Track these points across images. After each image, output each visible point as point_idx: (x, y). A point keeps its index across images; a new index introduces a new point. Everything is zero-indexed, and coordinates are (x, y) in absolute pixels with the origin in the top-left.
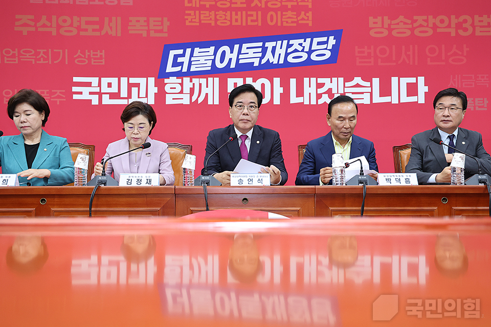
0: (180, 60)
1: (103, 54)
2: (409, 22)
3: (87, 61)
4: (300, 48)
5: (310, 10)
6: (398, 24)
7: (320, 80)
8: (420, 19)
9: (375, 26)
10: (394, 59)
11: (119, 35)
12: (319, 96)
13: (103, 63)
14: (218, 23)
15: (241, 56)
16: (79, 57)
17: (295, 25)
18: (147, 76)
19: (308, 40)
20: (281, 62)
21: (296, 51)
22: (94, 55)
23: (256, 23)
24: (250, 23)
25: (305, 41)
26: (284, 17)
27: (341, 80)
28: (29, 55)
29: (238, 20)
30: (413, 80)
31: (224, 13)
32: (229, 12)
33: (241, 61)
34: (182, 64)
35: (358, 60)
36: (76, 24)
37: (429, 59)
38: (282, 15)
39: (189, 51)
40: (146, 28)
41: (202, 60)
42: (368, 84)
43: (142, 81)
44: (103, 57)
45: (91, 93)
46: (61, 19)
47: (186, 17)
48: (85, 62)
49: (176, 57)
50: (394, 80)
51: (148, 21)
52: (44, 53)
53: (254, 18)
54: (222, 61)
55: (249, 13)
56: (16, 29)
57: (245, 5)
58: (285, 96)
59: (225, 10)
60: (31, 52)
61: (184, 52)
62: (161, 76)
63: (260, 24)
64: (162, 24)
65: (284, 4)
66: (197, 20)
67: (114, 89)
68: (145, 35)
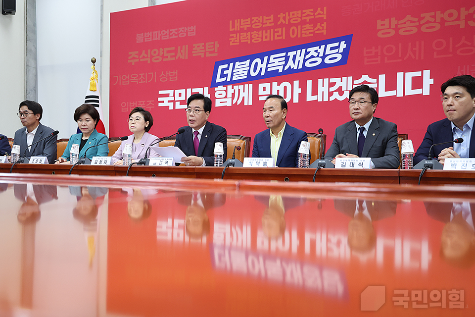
0: (225, 72)
1: (177, 73)
2: (416, 20)
3: (167, 79)
4: (316, 54)
5: (325, 21)
6: (405, 23)
7: (332, 80)
8: (427, 16)
9: (383, 27)
10: (400, 56)
11: (187, 58)
12: (331, 94)
13: (177, 80)
14: (253, 41)
15: (269, 66)
16: (163, 76)
17: (312, 35)
18: (203, 86)
19: (323, 47)
20: (300, 67)
21: (312, 57)
22: (171, 74)
23: (281, 38)
24: (276, 38)
25: (320, 48)
26: (303, 30)
27: (350, 78)
28: (135, 78)
29: (268, 36)
30: (418, 74)
31: (257, 32)
32: (261, 31)
33: (269, 70)
34: (226, 75)
35: (366, 59)
36: (161, 54)
37: (435, 53)
38: (302, 28)
39: (232, 64)
40: (204, 51)
41: (241, 71)
42: (375, 80)
43: (200, 90)
44: (177, 75)
45: (169, 101)
46: (153, 51)
47: (230, 39)
48: (166, 79)
49: (223, 70)
50: (400, 75)
51: (205, 46)
52: (143, 76)
53: (280, 33)
54: (255, 71)
55: (276, 30)
56: (129, 61)
57: (273, 24)
58: (303, 95)
59: (258, 30)
60: (136, 76)
61: (229, 66)
63: (284, 38)
64: (214, 46)
65: (303, 19)
66: (238, 41)
67: (183, 98)
68: (203, 56)
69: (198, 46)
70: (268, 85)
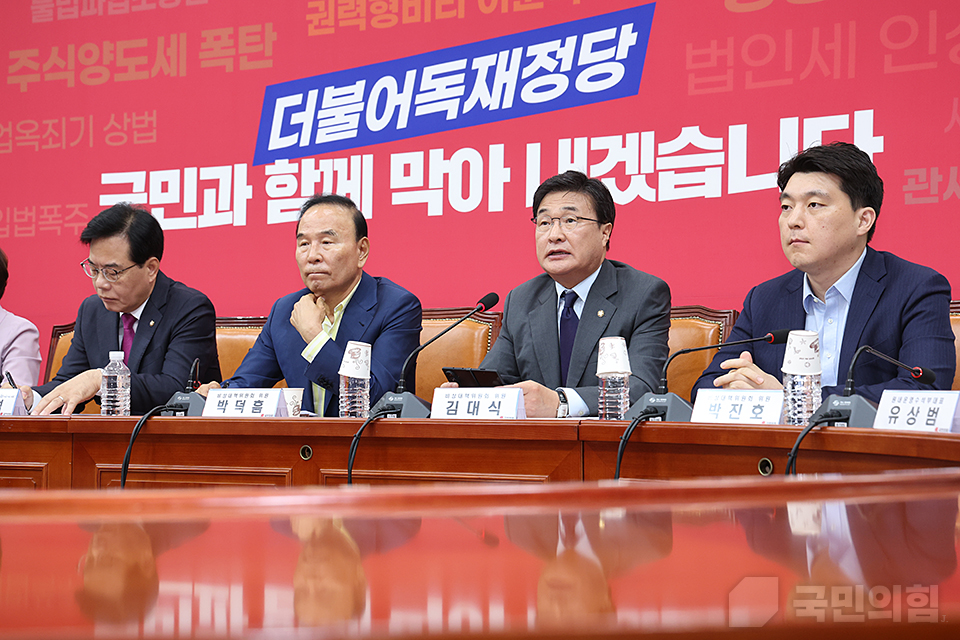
0: (295, 119)
1: (154, 119)
3: (126, 138)
4: (552, 65)
7: (598, 143)
10: (788, 67)
11: (183, 73)
13: (154, 140)
14: (374, 23)
15: (419, 99)
16: (113, 129)
18: (230, 161)
19: (571, 41)
20: (508, 103)
21: (542, 72)
22: (138, 122)
23: (453, 14)
24: (439, 15)
25: (562, 45)
27: (649, 137)
28: (31, 134)
29: (416, 9)
30: (842, 122)
33: (420, 111)
34: (299, 128)
35: (692, 80)
36: (107, 58)
37: (888, 58)
39: (313, 94)
40: (233, 51)
42: (717, 143)
43: (223, 173)
44: (155, 125)
46: (82, 50)
47: (309, 17)
48: (121, 138)
49: (289, 111)
50: (788, 123)
51: (235, 36)
52: (54, 126)
54: (379, 115)
56: (11, 80)
58: (515, 189)
60: (32, 126)
61: (305, 100)
62: (260, 159)
63: (461, 15)
64: (263, 41)
66: (331, 21)
67: (172, 197)
68: (230, 68)
69: (217, 38)
70: (415, 158)
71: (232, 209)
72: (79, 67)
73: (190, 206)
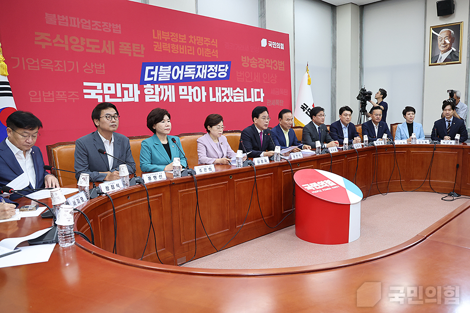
0: (152, 73)
1: (103, 66)
2: (257, 60)
3: (92, 71)
4: (213, 70)
5: (217, 49)
6: (252, 61)
7: (223, 89)
8: (260, 60)
9: (244, 61)
10: (252, 79)
11: (113, 54)
12: (223, 98)
13: (104, 73)
14: (172, 51)
15: (185, 73)
16: (87, 67)
17: (210, 56)
18: (133, 83)
19: (217, 66)
20: (205, 77)
21: (211, 71)
22: (97, 67)
23: (191, 54)
24: (189, 53)
25: (215, 66)
27: (231, 88)
28: (48, 65)
29: (183, 50)
31: (175, 45)
32: (178, 45)
33: (185, 76)
34: (153, 76)
35: (238, 78)
36: (83, 43)
37: (264, 80)
38: (204, 50)
39: (157, 67)
40: (131, 50)
41: (165, 74)
42: (242, 91)
43: (130, 86)
44: (104, 68)
45: (97, 94)
46: (71, 38)
47: (154, 45)
49: (150, 71)
50: (252, 89)
51: (131, 46)
52: (60, 63)
53: (191, 50)
54: (175, 75)
55: (188, 47)
56: (36, 43)
57: (186, 42)
58: (207, 97)
59: (176, 43)
60: (50, 62)
61: (154, 68)
62: (142, 83)
63: (194, 54)
64: (140, 48)
65: (205, 43)
66: (161, 48)
67: (112, 92)
68: (130, 55)
69: (125, 45)
70: (185, 88)
71: (134, 97)
72: (70, 44)
73: (119, 95)
